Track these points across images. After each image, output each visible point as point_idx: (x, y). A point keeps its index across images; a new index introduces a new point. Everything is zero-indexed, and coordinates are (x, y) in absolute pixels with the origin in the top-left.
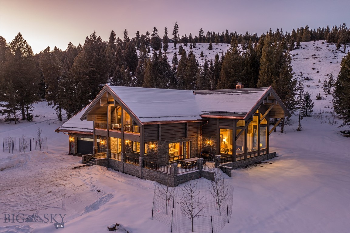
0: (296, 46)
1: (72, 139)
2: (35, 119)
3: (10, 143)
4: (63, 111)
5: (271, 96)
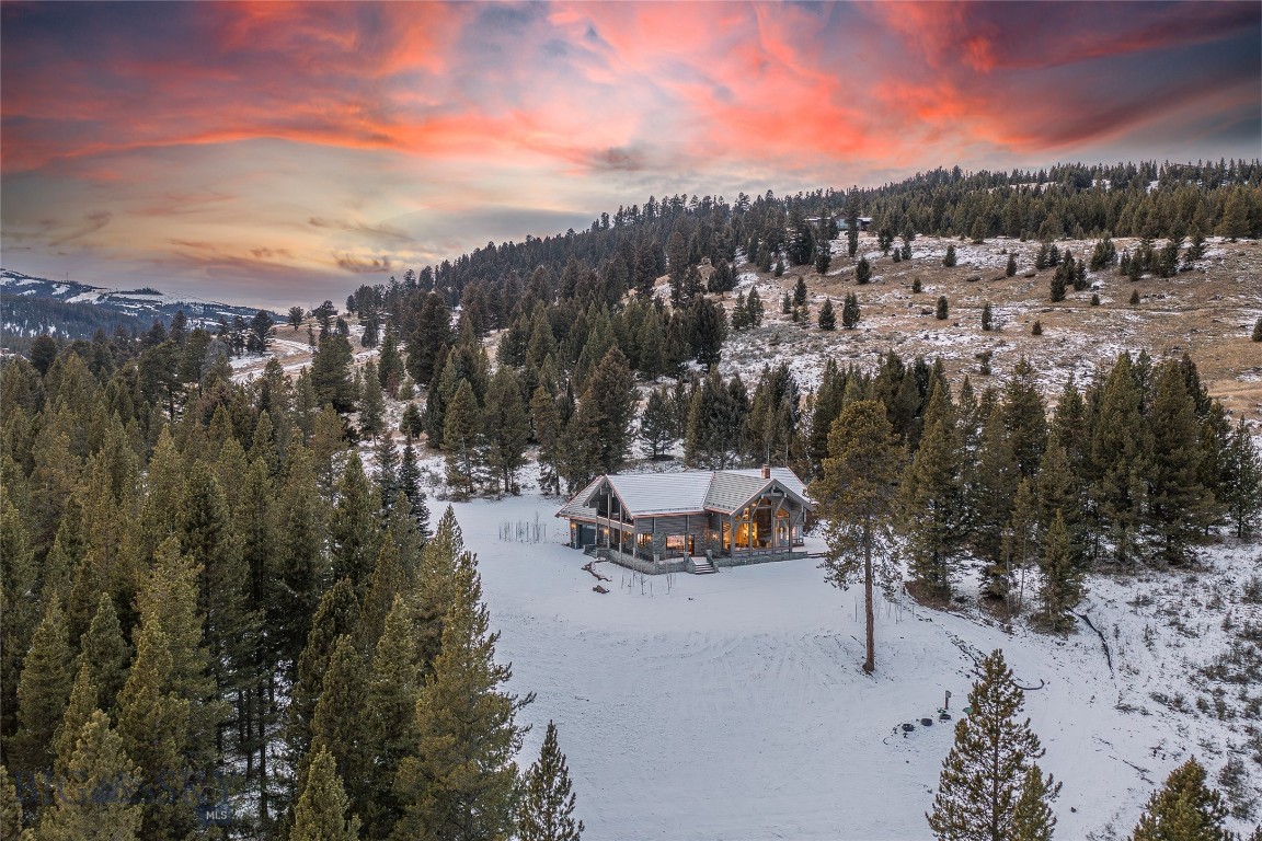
0: (1182, 264)
1: (574, 525)
2: (522, 491)
3: (507, 529)
4: (562, 480)
5: (777, 488)
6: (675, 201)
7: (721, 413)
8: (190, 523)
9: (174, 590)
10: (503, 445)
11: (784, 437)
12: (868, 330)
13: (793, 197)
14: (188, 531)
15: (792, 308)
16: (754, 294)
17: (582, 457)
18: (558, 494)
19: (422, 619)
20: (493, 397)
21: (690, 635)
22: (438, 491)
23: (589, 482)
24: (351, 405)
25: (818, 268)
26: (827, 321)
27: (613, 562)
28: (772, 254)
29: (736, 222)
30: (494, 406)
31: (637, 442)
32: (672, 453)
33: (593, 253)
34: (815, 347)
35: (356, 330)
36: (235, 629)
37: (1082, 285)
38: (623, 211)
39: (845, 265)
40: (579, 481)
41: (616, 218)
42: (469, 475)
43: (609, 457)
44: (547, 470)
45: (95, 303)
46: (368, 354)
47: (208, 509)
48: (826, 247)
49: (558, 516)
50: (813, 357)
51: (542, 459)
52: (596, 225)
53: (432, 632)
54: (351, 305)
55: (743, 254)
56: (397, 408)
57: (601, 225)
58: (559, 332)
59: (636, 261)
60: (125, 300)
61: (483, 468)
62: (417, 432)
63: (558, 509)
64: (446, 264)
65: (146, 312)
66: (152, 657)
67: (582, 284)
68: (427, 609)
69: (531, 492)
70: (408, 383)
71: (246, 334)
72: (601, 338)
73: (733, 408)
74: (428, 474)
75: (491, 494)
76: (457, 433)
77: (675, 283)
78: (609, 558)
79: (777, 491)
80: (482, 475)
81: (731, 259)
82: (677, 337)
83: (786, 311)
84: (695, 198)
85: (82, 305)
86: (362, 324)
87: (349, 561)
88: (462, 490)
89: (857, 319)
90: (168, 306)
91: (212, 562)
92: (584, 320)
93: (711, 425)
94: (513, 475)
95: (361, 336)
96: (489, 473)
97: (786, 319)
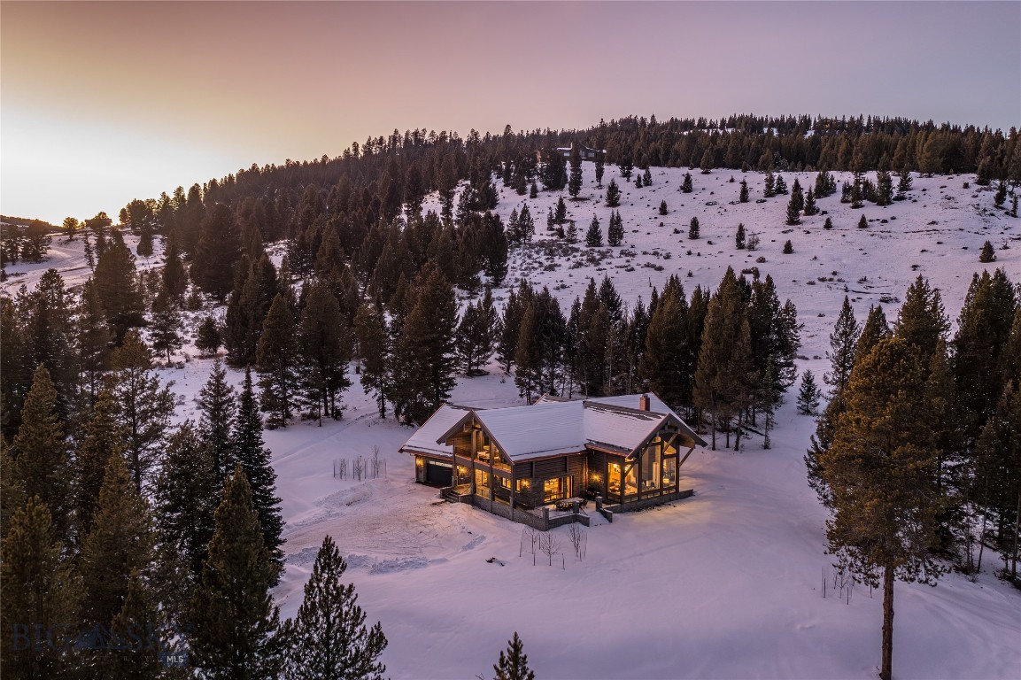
0: (895, 194)
1: (420, 462)
2: (344, 416)
5: (674, 425)
6: (416, 134)
12: (633, 246)
15: (556, 226)
24: (140, 319)
25: (570, 190)
26: (594, 238)
28: (525, 178)
32: (486, 368)
34: (589, 260)
35: (131, 240)
37: (811, 211)
38: (372, 140)
39: (594, 189)
41: (365, 147)
42: (285, 398)
46: (147, 263)
49: (401, 451)
51: (366, 381)
52: (347, 152)
54: (124, 216)
55: (499, 177)
57: (352, 152)
61: (300, 390)
62: (214, 345)
70: (194, 292)
75: (310, 419)
79: (671, 426)
80: (299, 398)
81: (488, 181)
83: (551, 229)
84: (433, 132)
89: (622, 237)
94: (333, 397)
95: (136, 245)
96: (308, 396)
97: (552, 235)
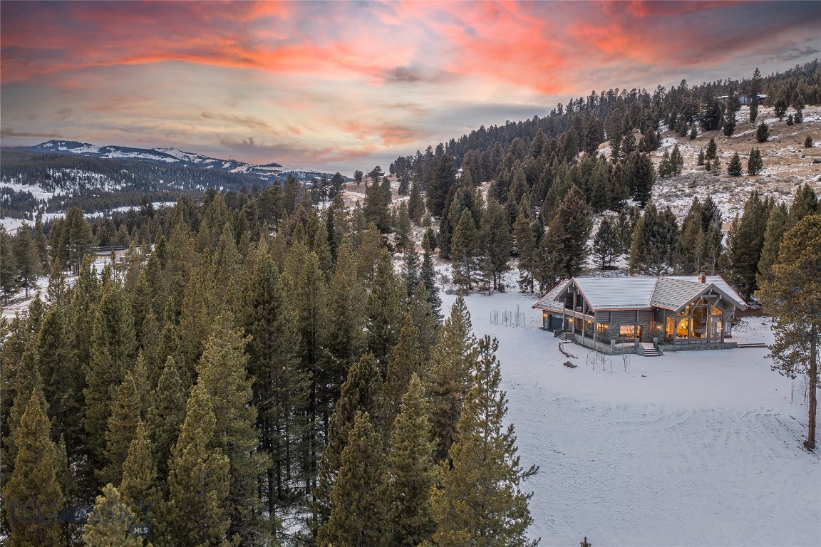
1: (545, 316)
2: (506, 289)
3: (496, 316)
4: (536, 283)
5: (714, 291)
6: (610, 93)
7: (659, 234)
8: (257, 301)
9: (224, 357)
10: (493, 256)
11: (713, 253)
12: (769, 176)
13: (699, 86)
14: (256, 307)
15: (705, 162)
16: (676, 151)
17: (551, 266)
18: (532, 292)
19: (437, 393)
20: (487, 221)
21: (646, 407)
22: (447, 288)
23: (556, 284)
24: (389, 228)
25: (724, 131)
26: (735, 169)
27: (577, 343)
28: (688, 123)
29: (658, 103)
30: (488, 227)
31: (591, 257)
32: (616, 264)
33: (552, 131)
34: (726, 189)
35: (395, 185)
36: (290, 386)
38: (573, 101)
39: (747, 129)
40: (549, 283)
41: (567, 107)
42: (469, 277)
43: (571, 266)
44: (525, 275)
45: (245, 172)
46: (402, 199)
47: (270, 291)
48: (732, 116)
49: (534, 307)
50: (725, 195)
51: (521, 267)
52: (553, 112)
53: (446, 406)
54: (392, 169)
55: (665, 124)
56: (420, 232)
57: (557, 112)
58: (531, 180)
59: (585, 132)
60: (262, 170)
61: (478, 272)
62: (433, 247)
63: (534, 302)
64: (452, 142)
65: (272, 177)
66: (198, 418)
67: (547, 148)
68: (441, 385)
69: (513, 290)
70: (428, 215)
71: (328, 188)
72: (562, 182)
73: (669, 230)
74: (440, 276)
75: (484, 290)
76: (460, 247)
77: (615, 146)
78: (574, 341)
79: (713, 293)
80: (478, 277)
81: (656, 128)
82: (620, 182)
83: (700, 163)
84: (625, 90)
85: (238, 174)
86: (399, 181)
87: (380, 336)
88: (464, 285)
89: (760, 168)
90: (285, 174)
91: (273, 332)
92: (550, 171)
93: (651, 243)
94: (500, 278)
95: (397, 188)
96: (483, 276)
97: (701, 169)
